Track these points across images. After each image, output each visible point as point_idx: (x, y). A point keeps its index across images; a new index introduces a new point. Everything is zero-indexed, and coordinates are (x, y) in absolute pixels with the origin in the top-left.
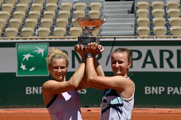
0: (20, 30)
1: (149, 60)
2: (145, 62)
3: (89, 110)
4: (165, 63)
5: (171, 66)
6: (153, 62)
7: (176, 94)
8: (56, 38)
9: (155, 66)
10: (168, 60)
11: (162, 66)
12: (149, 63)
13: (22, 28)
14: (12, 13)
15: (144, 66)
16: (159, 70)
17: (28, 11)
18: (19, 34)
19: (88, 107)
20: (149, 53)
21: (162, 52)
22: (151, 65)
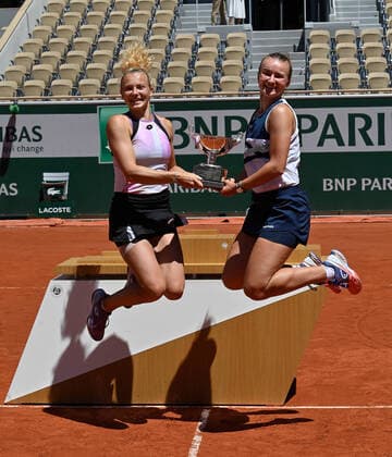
0: (104, 83)
1: (330, 131)
2: (324, 136)
3: (227, 221)
4: (359, 137)
5: (368, 142)
6: (337, 136)
7: (377, 189)
8: (167, 96)
9: (341, 143)
10: (363, 132)
11: (352, 142)
12: (330, 137)
13: (107, 79)
14: (90, 54)
15: (321, 144)
16: (347, 149)
17: (119, 50)
18: (102, 90)
19: (224, 215)
20: (331, 120)
21: (352, 118)
22: (334, 140)
